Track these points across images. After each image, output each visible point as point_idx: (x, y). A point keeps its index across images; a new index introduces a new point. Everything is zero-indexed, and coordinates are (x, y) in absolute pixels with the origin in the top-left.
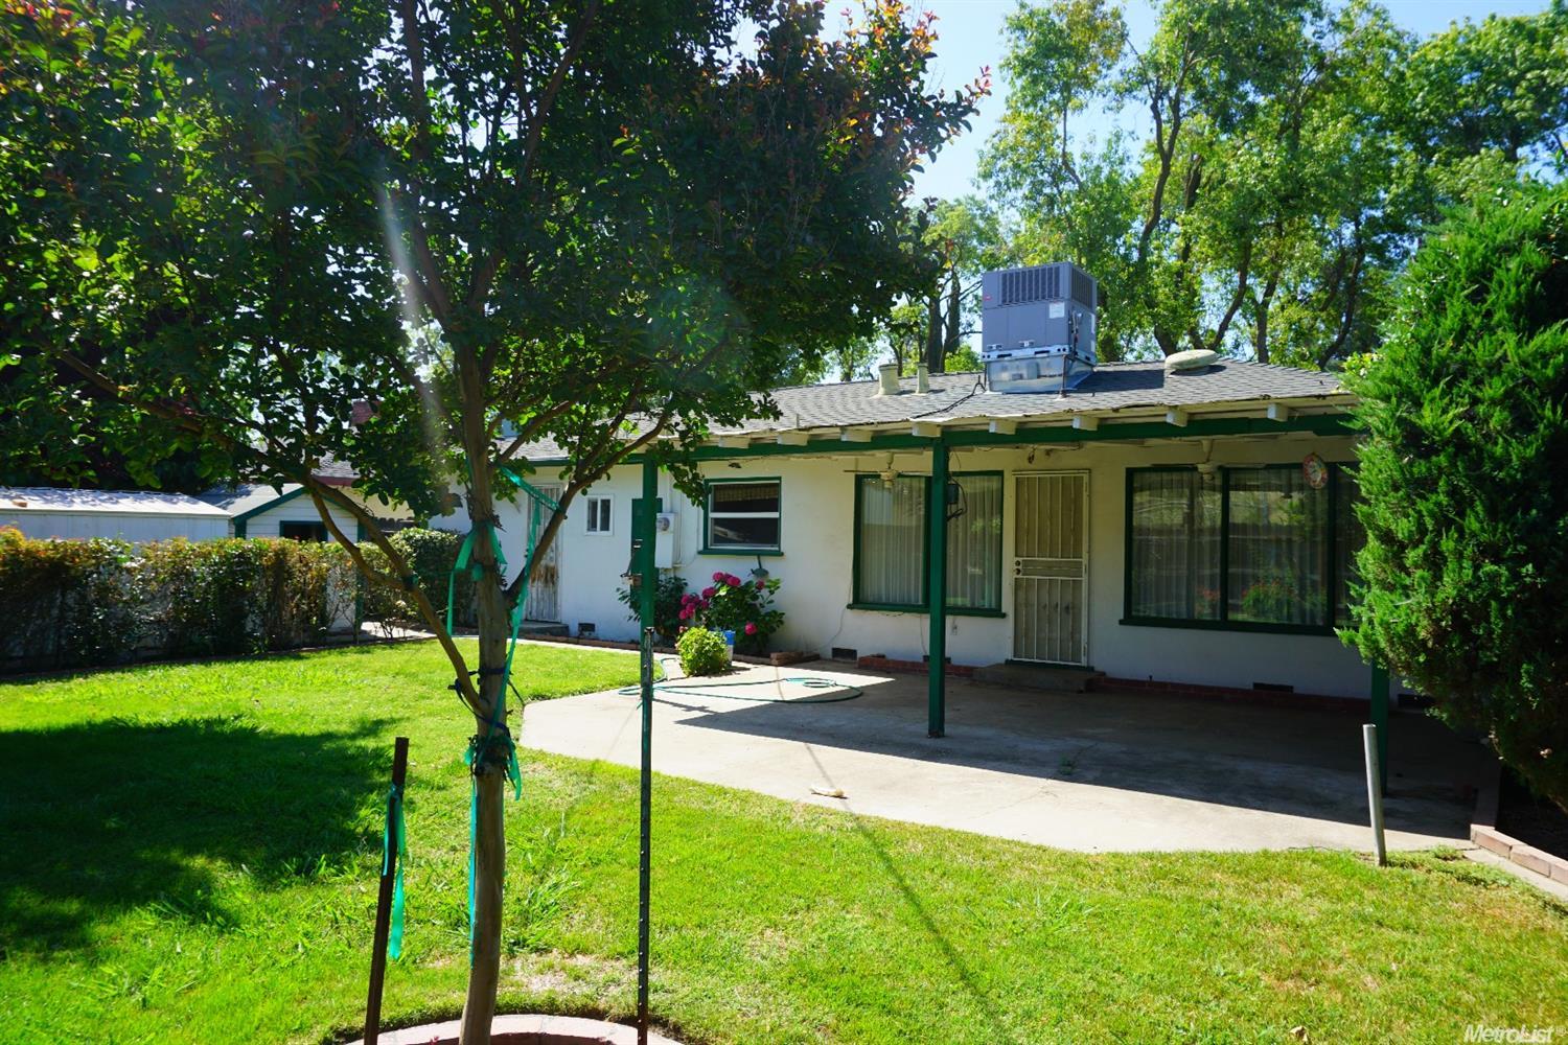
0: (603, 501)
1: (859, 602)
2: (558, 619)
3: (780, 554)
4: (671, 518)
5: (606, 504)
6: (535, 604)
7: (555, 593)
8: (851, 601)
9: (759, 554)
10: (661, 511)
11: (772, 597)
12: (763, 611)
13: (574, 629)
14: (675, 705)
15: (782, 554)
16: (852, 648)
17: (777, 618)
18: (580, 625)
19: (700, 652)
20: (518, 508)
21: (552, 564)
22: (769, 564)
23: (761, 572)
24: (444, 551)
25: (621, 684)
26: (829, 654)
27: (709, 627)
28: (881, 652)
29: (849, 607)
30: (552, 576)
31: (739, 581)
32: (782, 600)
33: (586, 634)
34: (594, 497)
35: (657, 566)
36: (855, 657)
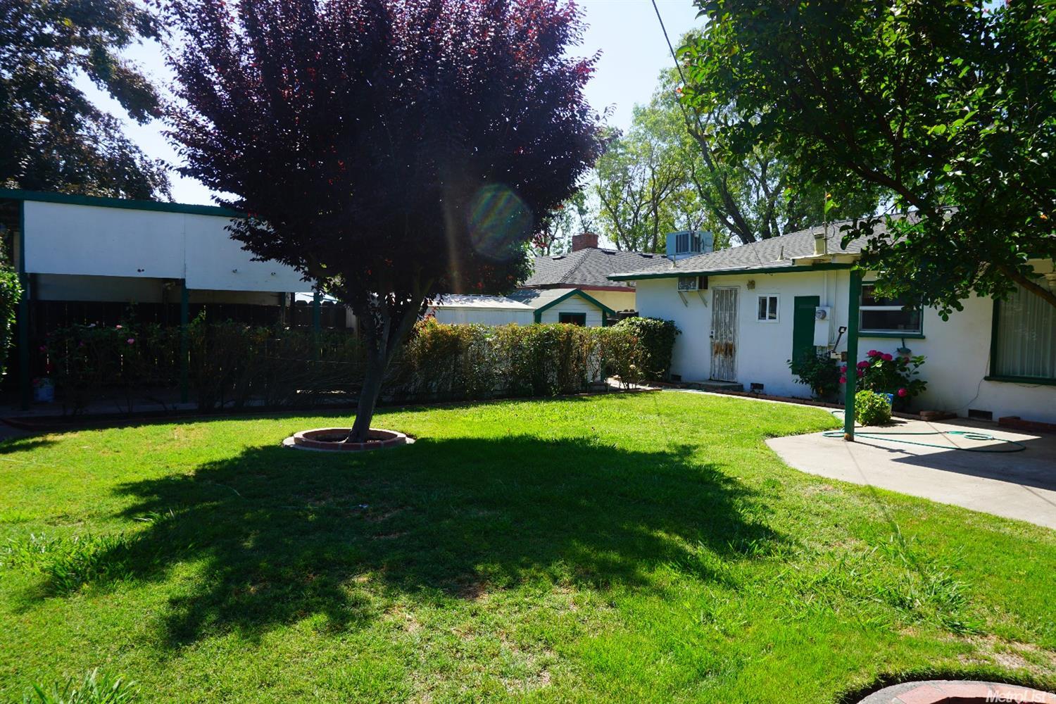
0: (771, 298)
1: (995, 374)
2: (735, 380)
3: (922, 337)
4: (828, 310)
5: (774, 300)
6: (717, 369)
7: (733, 362)
8: (988, 374)
9: (903, 337)
10: (818, 305)
11: (917, 370)
12: (910, 379)
13: (747, 387)
14: (877, 447)
15: (924, 338)
16: (988, 410)
17: (920, 385)
18: (752, 384)
19: (872, 408)
20: (705, 303)
21: (730, 342)
22: (910, 344)
23: (904, 351)
24: (656, 333)
25: (821, 429)
26: (966, 414)
27: (876, 390)
28: (1017, 415)
29: (986, 378)
30: (731, 350)
31: (891, 357)
32: (924, 371)
33: (757, 390)
34: (764, 296)
35: (815, 344)
36: (991, 418)
